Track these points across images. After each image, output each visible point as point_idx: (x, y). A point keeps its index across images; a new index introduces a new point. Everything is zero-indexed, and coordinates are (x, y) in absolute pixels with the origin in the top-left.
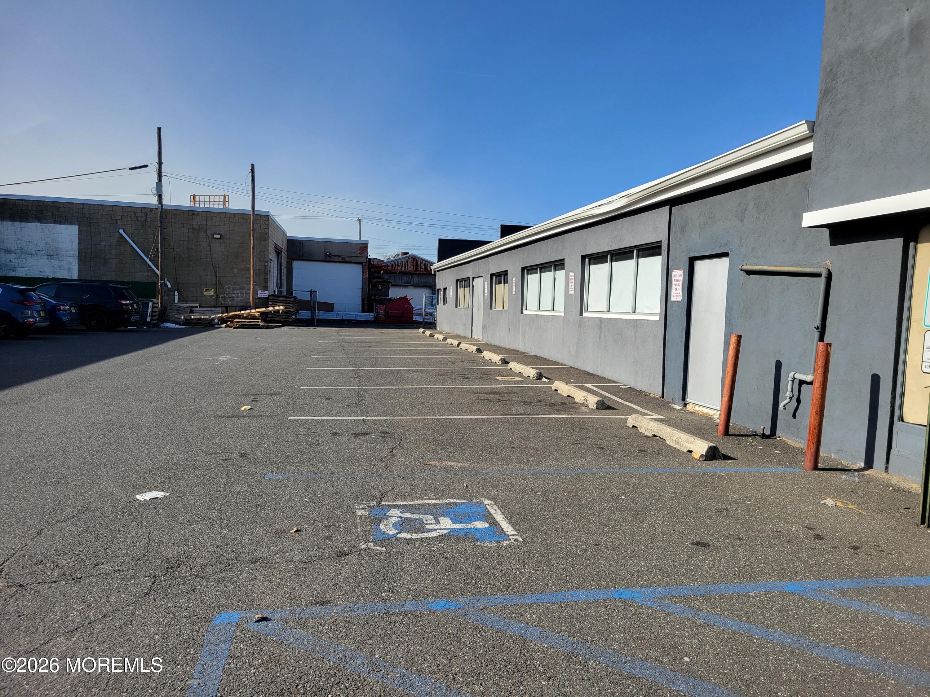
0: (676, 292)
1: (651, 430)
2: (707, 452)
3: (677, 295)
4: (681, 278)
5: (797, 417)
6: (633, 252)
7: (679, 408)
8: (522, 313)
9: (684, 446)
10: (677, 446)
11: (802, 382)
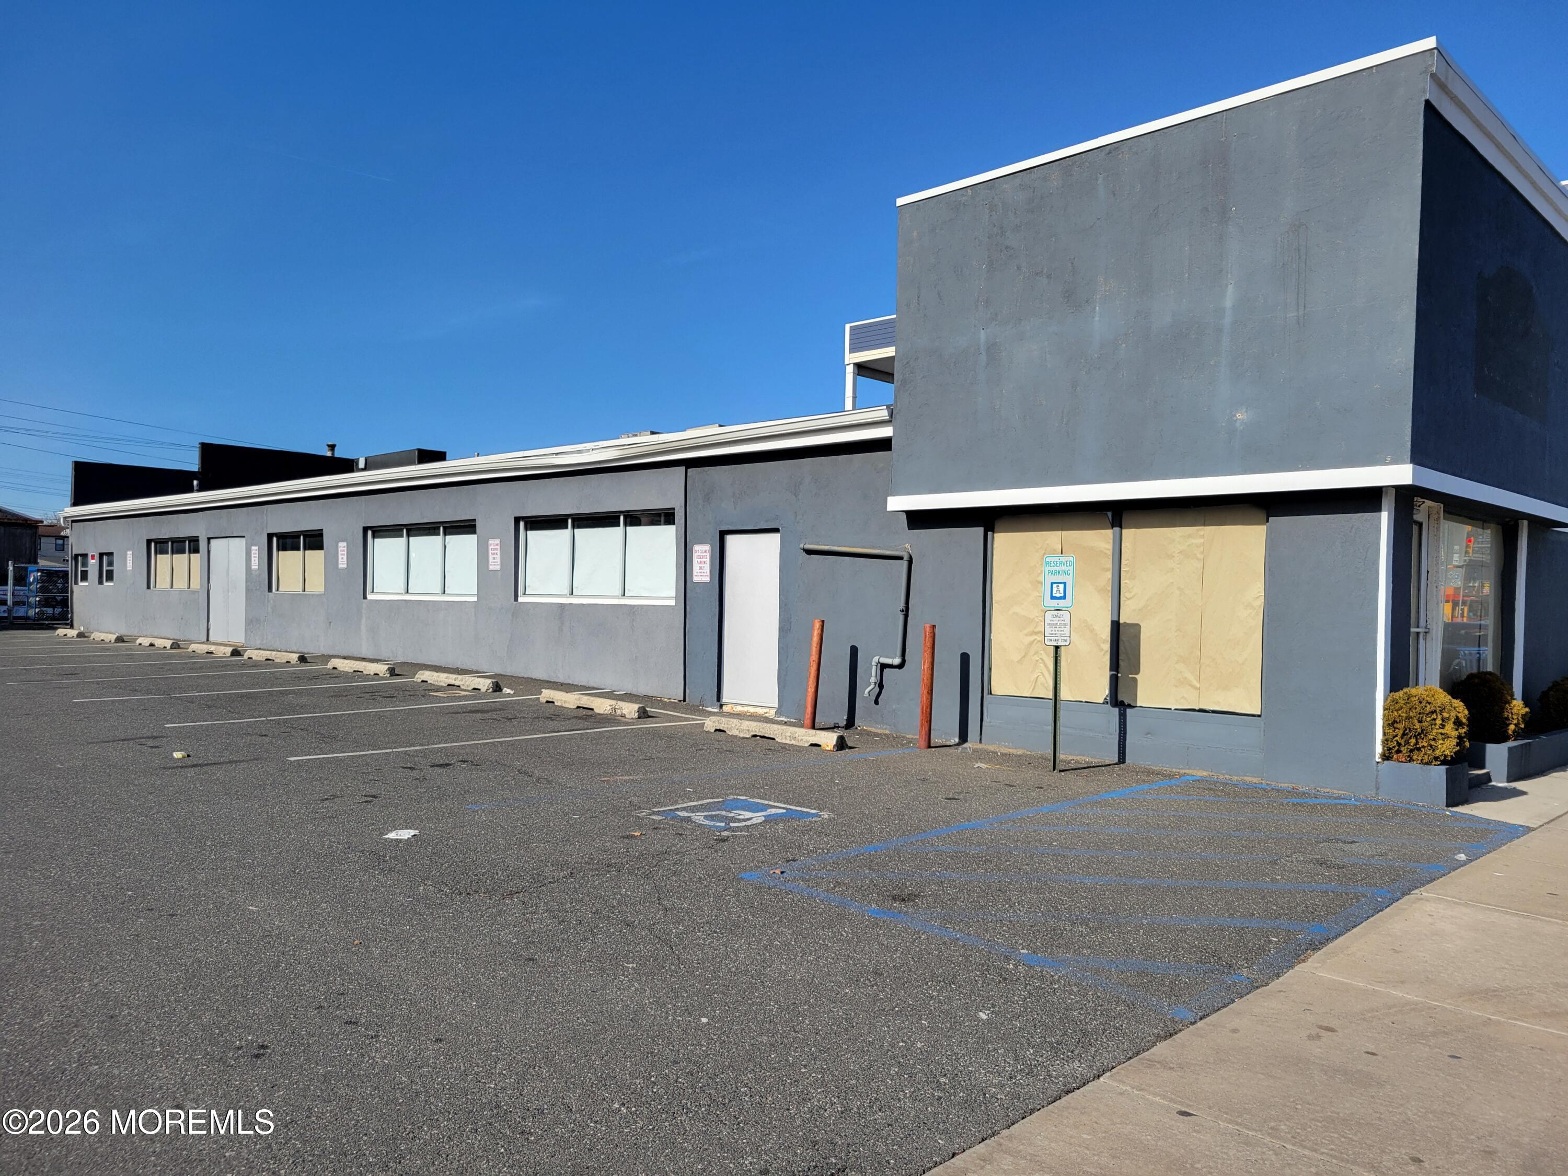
0: (701, 570)
1: (749, 730)
2: (837, 742)
3: (703, 574)
4: (709, 555)
5: (880, 703)
6: (619, 518)
7: (716, 710)
8: (365, 597)
9: (804, 740)
10: (793, 742)
11: (883, 666)
